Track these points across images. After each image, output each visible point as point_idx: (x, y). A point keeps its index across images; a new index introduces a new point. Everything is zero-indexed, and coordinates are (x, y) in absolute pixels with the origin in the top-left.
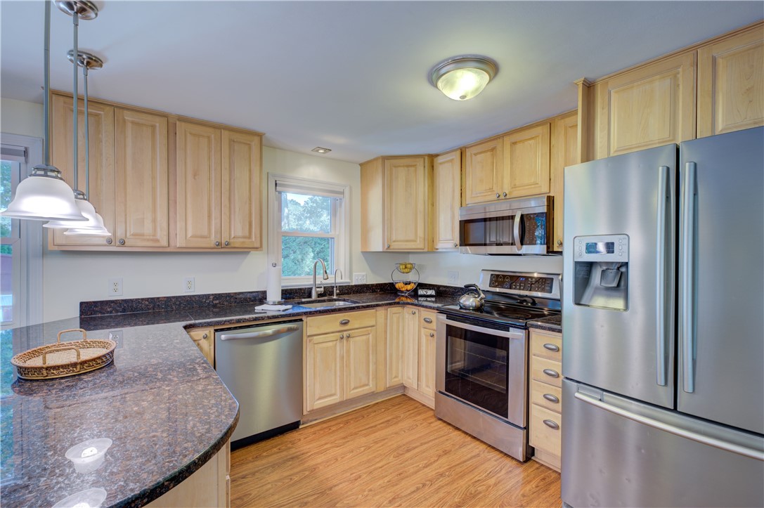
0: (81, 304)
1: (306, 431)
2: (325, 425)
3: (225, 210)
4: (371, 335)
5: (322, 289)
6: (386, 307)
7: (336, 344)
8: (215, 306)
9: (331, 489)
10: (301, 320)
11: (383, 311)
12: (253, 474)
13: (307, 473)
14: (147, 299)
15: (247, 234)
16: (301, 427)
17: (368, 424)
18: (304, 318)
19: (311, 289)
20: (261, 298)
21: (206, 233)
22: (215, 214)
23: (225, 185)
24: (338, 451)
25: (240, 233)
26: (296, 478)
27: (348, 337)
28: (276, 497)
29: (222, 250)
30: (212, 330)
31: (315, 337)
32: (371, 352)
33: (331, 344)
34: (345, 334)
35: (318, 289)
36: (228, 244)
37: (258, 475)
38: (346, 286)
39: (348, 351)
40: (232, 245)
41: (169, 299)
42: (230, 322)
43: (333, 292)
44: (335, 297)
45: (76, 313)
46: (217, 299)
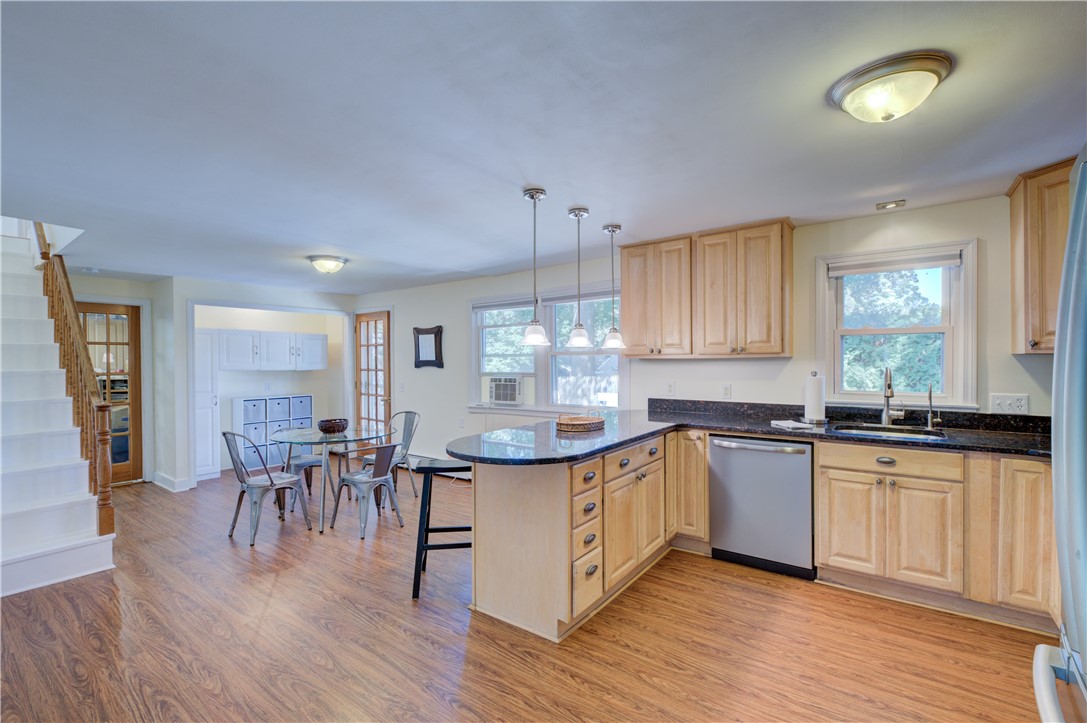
0: (649, 399)
1: (817, 587)
2: (846, 595)
3: (741, 315)
4: (949, 495)
5: (902, 413)
6: (997, 455)
7: (870, 489)
8: (749, 416)
9: (765, 630)
10: (812, 444)
11: (989, 462)
12: (723, 583)
13: (764, 609)
14: (690, 402)
15: (765, 338)
16: (816, 581)
17: (913, 626)
18: (816, 442)
19: (882, 410)
20: (797, 413)
21: (722, 340)
22: (731, 320)
23: (741, 288)
24: (825, 618)
25: (757, 338)
26: (749, 606)
27: (893, 484)
28: (716, 603)
29: (738, 356)
30: (707, 433)
31: (831, 471)
32: (950, 523)
33: (860, 486)
34: (889, 479)
35: (891, 412)
36: (743, 350)
37: (725, 586)
38: (965, 414)
39: (896, 507)
40: (748, 351)
41: (707, 403)
42: (721, 429)
43: (926, 420)
44: (929, 428)
45: (645, 407)
46: (752, 409)
